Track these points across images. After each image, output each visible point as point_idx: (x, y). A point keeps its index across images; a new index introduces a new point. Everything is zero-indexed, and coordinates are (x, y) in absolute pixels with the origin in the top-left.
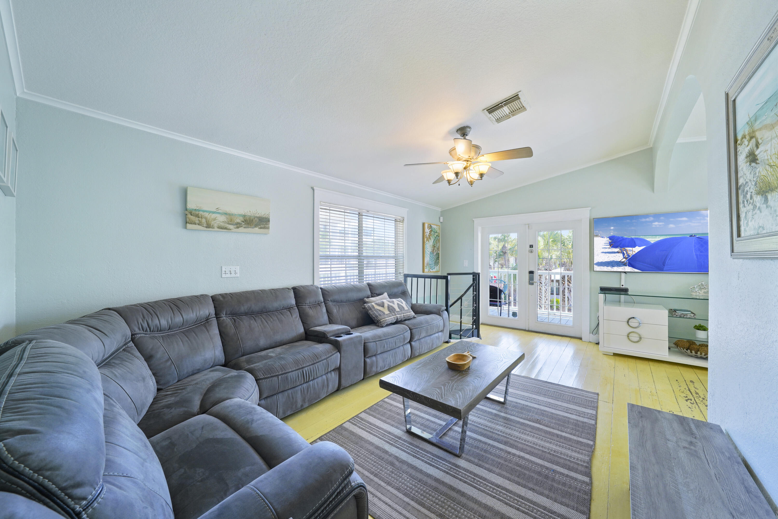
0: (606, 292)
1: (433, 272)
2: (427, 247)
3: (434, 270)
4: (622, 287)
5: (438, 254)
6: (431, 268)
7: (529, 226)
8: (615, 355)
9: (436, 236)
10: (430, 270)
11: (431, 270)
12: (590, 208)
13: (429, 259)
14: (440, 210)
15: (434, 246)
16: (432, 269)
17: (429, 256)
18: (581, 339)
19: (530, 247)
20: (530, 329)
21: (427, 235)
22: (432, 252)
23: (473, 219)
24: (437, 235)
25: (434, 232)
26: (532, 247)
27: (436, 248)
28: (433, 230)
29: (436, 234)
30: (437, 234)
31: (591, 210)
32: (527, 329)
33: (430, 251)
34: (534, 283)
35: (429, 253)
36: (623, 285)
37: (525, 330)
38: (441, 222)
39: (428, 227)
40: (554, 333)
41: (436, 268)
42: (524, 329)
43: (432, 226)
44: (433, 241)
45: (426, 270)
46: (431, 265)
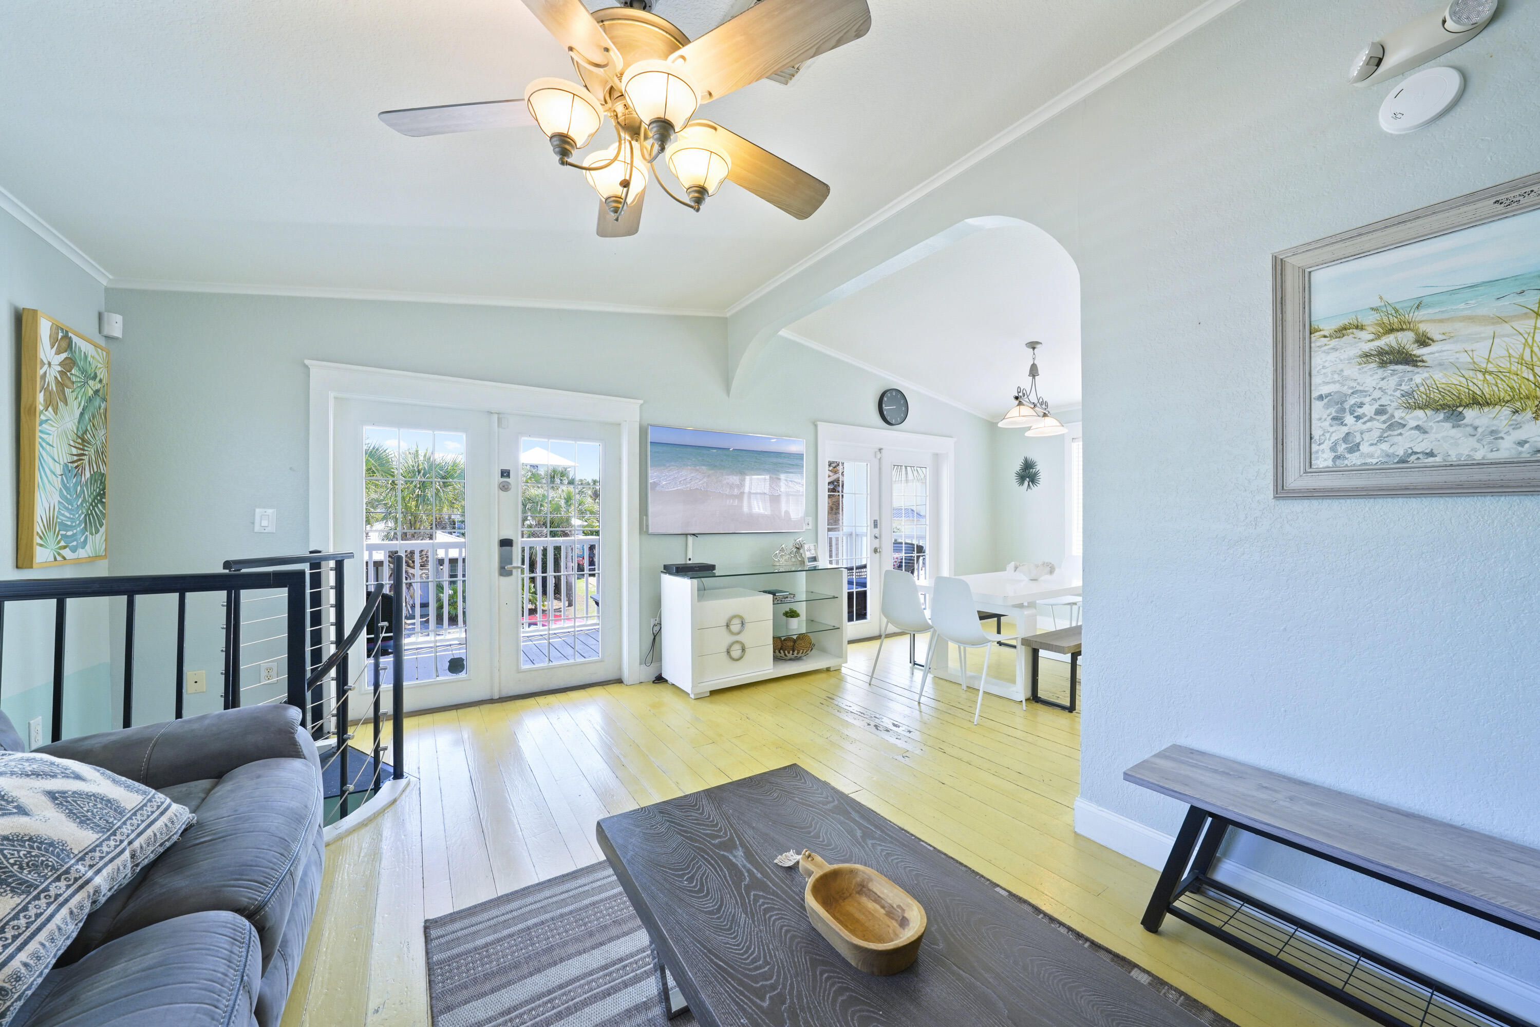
0: (700, 574)
1: (78, 562)
2: (49, 439)
3: (82, 553)
4: (689, 562)
5: (99, 479)
6: (68, 542)
7: (499, 420)
8: (713, 693)
9: (90, 393)
10: (63, 552)
11: (67, 553)
12: (641, 402)
13: (56, 498)
14: (104, 279)
15: (82, 440)
16: (74, 550)
17: (57, 482)
18: (619, 681)
19: (502, 476)
20: (506, 692)
21: (50, 378)
22: (75, 467)
23: (307, 362)
24: (96, 392)
25: (83, 371)
26: (508, 476)
27: (91, 451)
28: (81, 364)
29: (94, 385)
30: (98, 386)
31: (641, 405)
32: (496, 697)
33: (65, 458)
34: (514, 571)
35: (59, 470)
36: (690, 559)
37: (491, 701)
38: (108, 338)
39: (54, 341)
40: (563, 685)
41: (96, 543)
42: (487, 697)
43: (75, 339)
44: (77, 413)
45: (42, 555)
46: (65, 527)
